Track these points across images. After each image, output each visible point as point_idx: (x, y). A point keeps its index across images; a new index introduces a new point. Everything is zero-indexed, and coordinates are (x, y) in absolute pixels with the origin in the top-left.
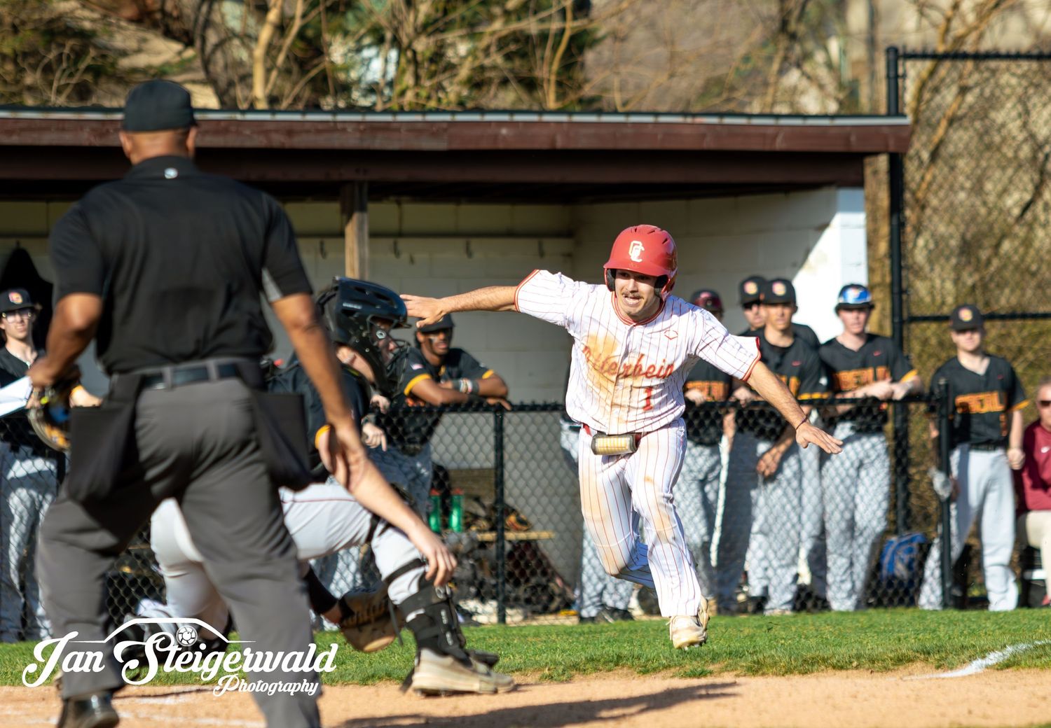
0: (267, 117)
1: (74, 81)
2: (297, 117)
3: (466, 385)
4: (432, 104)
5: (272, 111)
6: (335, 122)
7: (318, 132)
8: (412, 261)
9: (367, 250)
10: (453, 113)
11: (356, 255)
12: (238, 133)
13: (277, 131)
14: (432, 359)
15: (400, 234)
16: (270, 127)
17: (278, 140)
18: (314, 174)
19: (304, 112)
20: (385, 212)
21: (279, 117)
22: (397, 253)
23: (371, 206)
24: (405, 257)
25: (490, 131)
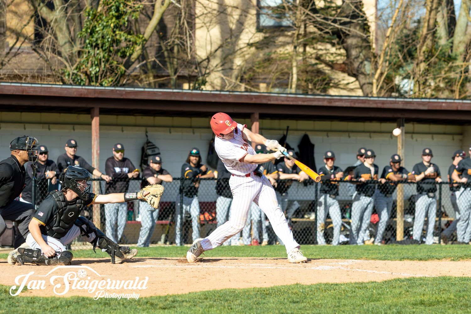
0: (377, 99)
1: (322, 87)
2: (385, 99)
3: (405, 176)
4: (424, 96)
5: (378, 97)
6: (396, 101)
7: (391, 103)
8: (417, 140)
9: (404, 137)
10: (429, 99)
11: (401, 139)
12: (368, 103)
13: (379, 103)
14: (395, 170)
15: (413, 133)
16: (378, 102)
17: (380, 106)
18: (389, 115)
19: (387, 98)
20: (409, 126)
21: (380, 99)
22: (412, 138)
23: (406, 125)
24: (415, 139)
25: (440, 104)
